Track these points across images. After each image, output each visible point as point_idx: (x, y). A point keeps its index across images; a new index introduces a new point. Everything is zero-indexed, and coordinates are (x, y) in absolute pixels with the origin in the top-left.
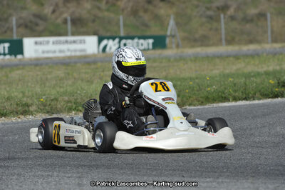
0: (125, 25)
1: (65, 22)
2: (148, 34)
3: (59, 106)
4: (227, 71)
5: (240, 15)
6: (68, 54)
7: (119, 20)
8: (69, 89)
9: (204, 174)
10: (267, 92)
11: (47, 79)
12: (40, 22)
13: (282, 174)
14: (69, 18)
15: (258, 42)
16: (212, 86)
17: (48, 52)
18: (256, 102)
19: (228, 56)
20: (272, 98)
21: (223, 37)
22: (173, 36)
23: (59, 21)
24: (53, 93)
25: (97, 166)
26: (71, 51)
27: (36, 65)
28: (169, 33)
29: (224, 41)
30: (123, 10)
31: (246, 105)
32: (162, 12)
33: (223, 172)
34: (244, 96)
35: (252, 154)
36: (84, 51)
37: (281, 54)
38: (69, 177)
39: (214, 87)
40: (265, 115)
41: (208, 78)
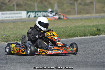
0: (37, 7)
1: (14, 5)
3: (10, 39)
4: (77, 25)
5: (83, 3)
6: (15, 18)
7: (35, 5)
8: (15, 32)
10: (93, 33)
11: (6, 28)
12: (4, 5)
15: (90, 13)
16: (71, 31)
17: (7, 17)
18: (88, 37)
19: (78, 19)
20: (95, 35)
21: (76, 11)
22: (56, 11)
23: (11, 5)
24: (8, 34)
25: (24, 63)
27: (2, 23)
29: (76, 13)
31: (84, 38)
32: (52, 1)
33: (74, 65)
34: (84, 35)
35: (86, 58)
36: (21, 17)
37: (99, 18)
38: (13, 67)
39: (72, 31)
40: (91, 42)
41: (69, 28)
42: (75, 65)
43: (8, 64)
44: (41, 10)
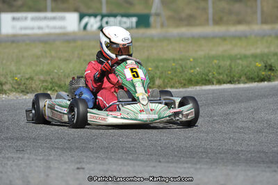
0: (108, 2)
2: (132, 11)
3: (34, 86)
4: (213, 53)
6: (47, 31)
8: (46, 68)
9: (182, 159)
10: (253, 76)
11: (23, 57)
13: (263, 161)
15: (248, 23)
16: (195, 68)
17: (26, 28)
18: (242, 85)
19: (214, 37)
20: (258, 82)
21: (211, 16)
22: (157, 15)
24: (29, 72)
25: (71, 149)
26: (51, 28)
27: (13, 42)
28: (153, 11)
29: (211, 22)
31: (231, 89)
33: (202, 158)
34: (229, 80)
35: (234, 139)
36: (64, 28)
37: (270, 36)
38: (40, 160)
39: (198, 69)
40: (249, 99)
41: (191, 60)
42: (206, 158)
43: (28, 151)
44: (115, 11)
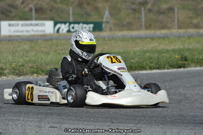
0: (73, 14)
1: (31, 10)
2: (90, 20)
3: (25, 70)
4: (145, 48)
5: (156, 9)
6: (32, 33)
7: (69, 10)
8: (33, 59)
9: (128, 121)
10: (174, 64)
11: (17, 51)
12: (13, 10)
13: (183, 123)
14: (33, 8)
15: (168, 28)
16: (134, 58)
17: (18, 31)
18: (166, 71)
19: (146, 38)
20: (177, 68)
21: (143, 23)
22: (108, 22)
23: (27, 9)
24: (21, 61)
25: (52, 114)
26: (35, 31)
27: (9, 41)
28: (104, 20)
29: (143, 27)
30: (72, 3)
32: (100, 5)
33: (141, 120)
34: (157, 67)
36: (44, 31)
37: (184, 37)
38: (31, 121)
39: (136, 59)
40: (172, 80)
41: (132, 53)
42: (144, 120)
44: (79, 20)
